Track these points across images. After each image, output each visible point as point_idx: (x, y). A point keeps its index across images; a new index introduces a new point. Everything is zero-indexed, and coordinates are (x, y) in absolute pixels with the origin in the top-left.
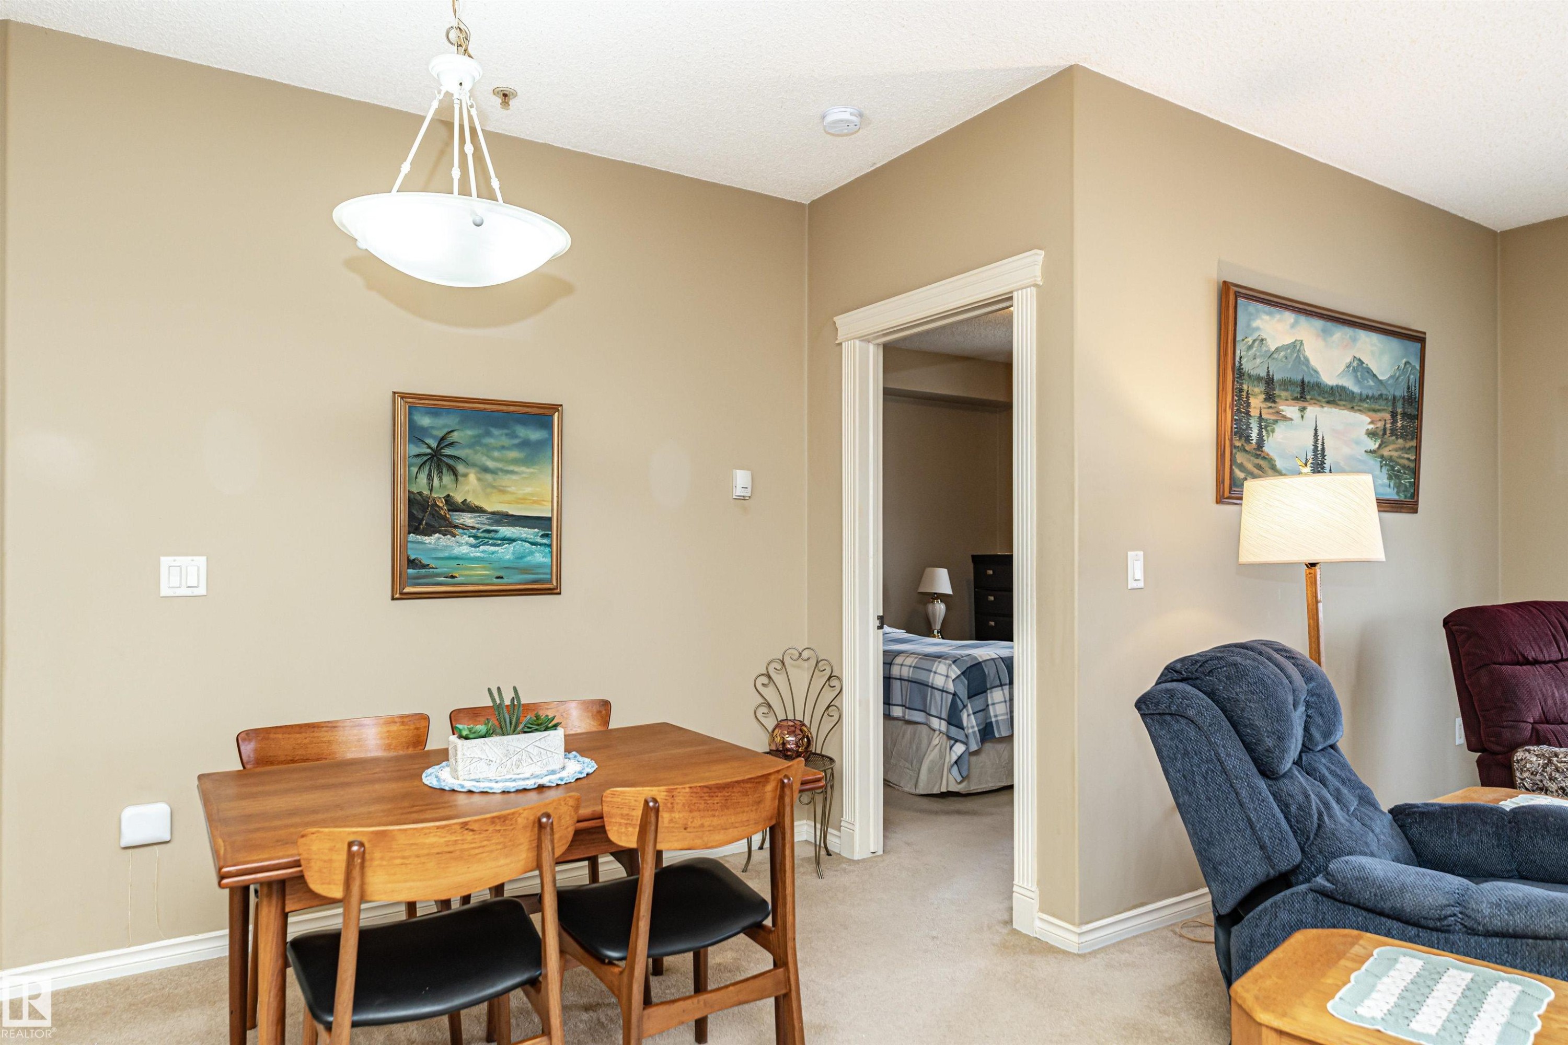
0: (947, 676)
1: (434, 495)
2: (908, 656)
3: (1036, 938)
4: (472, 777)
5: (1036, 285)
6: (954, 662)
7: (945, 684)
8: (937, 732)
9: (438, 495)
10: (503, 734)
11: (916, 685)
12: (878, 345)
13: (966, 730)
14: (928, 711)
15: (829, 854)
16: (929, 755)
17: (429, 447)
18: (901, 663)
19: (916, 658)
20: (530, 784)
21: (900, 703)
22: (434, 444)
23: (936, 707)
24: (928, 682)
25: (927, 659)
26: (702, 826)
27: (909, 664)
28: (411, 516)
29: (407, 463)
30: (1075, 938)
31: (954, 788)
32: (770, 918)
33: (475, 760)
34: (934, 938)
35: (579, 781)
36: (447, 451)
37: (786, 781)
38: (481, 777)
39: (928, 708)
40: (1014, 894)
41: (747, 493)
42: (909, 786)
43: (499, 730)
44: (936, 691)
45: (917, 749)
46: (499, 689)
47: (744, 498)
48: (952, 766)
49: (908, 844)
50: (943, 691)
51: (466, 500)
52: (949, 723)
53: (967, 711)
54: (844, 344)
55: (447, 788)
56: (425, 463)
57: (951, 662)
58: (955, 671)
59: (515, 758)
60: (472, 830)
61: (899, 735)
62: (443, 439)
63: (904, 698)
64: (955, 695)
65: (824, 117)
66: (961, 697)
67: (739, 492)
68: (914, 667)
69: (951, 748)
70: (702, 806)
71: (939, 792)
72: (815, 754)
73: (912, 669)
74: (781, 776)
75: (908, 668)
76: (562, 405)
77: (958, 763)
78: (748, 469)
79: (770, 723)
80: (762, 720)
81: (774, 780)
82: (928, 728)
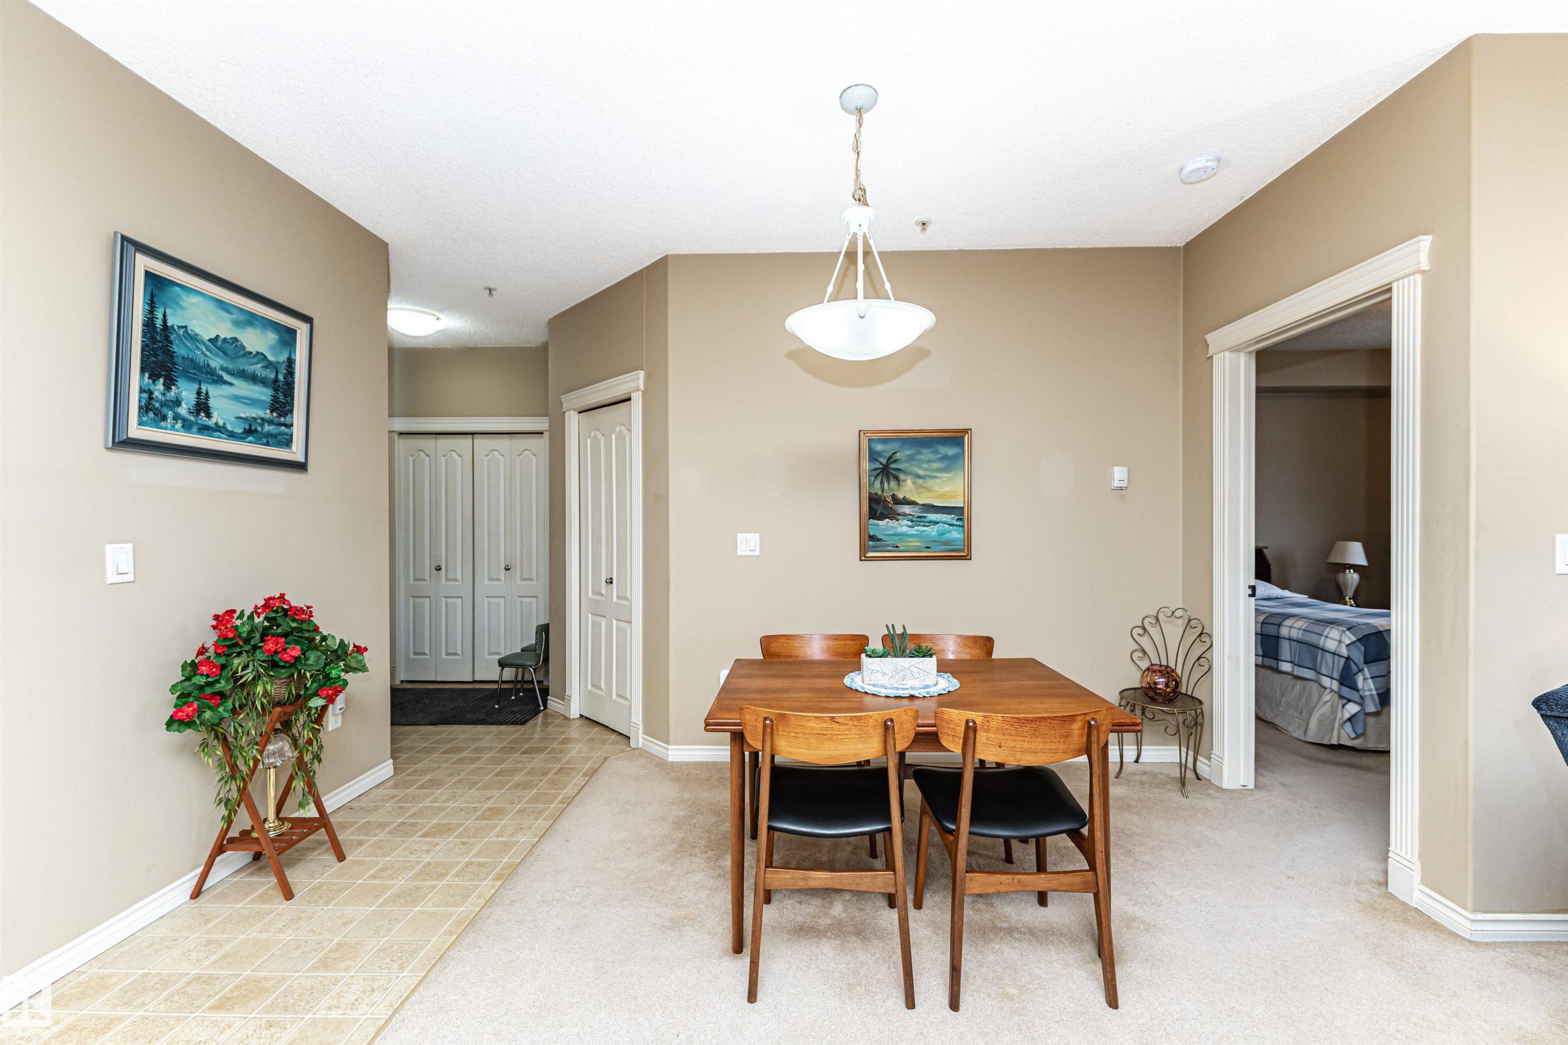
0: (1340, 641)
1: (885, 494)
2: (1298, 620)
3: (1416, 908)
4: (873, 682)
5: (1423, 272)
6: (1348, 629)
7: (1337, 648)
8: (1328, 691)
9: (888, 495)
10: (896, 656)
11: (1305, 645)
12: (1250, 352)
13: (1361, 693)
14: (1318, 670)
15: (1198, 778)
16: (1319, 709)
17: (881, 464)
18: (1290, 625)
19: (1307, 622)
20: (906, 693)
21: (1289, 660)
22: (884, 461)
23: (1327, 667)
24: (1319, 645)
25: (1319, 624)
26: (1014, 747)
27: (1299, 627)
28: (870, 508)
29: (867, 474)
30: (1467, 924)
31: (1346, 742)
32: (1087, 827)
33: (874, 671)
34: (1289, 877)
35: (941, 696)
36: (893, 466)
37: (1093, 723)
38: (879, 683)
39: (1318, 665)
40: (1389, 859)
41: (1124, 484)
42: (1298, 733)
43: (892, 653)
44: (1327, 654)
45: (1307, 704)
46: (893, 625)
47: (1121, 489)
48: (1345, 722)
49: (1284, 785)
50: (1334, 654)
51: (905, 497)
52: (1341, 683)
53: (1363, 674)
54: (1214, 357)
55: (854, 688)
56: (878, 474)
57: (1345, 629)
58: (1349, 638)
59: (901, 674)
60: (838, 723)
61: (1288, 687)
62: (890, 458)
63: (1293, 656)
64: (1348, 659)
65: (1181, 169)
66: (1356, 661)
67: (1116, 484)
68: (1304, 630)
69: (1343, 706)
70: (1013, 732)
71: (1329, 744)
72: (1186, 695)
73: (1301, 631)
74: (1088, 718)
75: (1297, 630)
76: (971, 429)
77: (1353, 720)
78: (1126, 466)
79: (1144, 665)
80: (1138, 662)
81: (1081, 721)
82: (1319, 686)
